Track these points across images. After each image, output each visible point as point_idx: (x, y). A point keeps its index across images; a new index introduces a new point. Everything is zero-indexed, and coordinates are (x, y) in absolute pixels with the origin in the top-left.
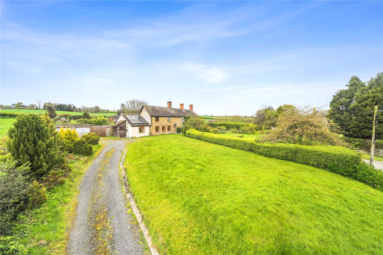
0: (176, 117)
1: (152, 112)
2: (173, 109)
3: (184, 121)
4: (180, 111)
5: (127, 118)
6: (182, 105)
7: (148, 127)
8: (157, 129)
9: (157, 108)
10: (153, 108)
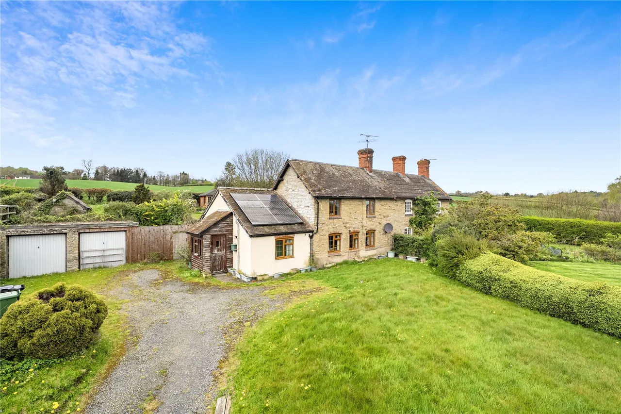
0: (392, 199)
1: (319, 183)
2: (377, 172)
3: (411, 213)
4: (394, 178)
5: (235, 205)
6: (400, 160)
7: (306, 237)
8: (333, 241)
9: (332, 171)
10: (321, 170)
